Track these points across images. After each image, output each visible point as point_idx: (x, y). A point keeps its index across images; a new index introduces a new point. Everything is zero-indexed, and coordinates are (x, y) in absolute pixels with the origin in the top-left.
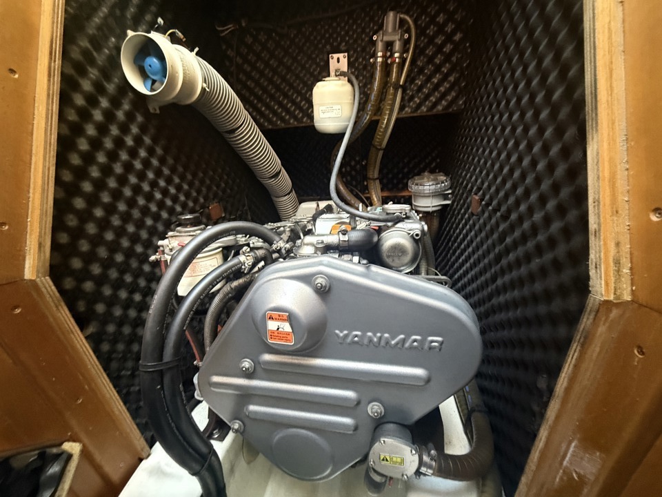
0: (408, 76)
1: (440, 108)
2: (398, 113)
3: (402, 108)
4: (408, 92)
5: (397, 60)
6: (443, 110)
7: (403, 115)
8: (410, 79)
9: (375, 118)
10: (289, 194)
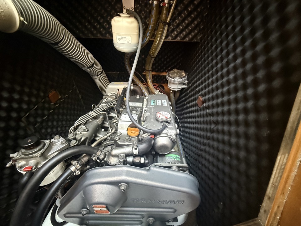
0: (172, 16)
1: (187, 39)
2: (165, 39)
3: (167, 37)
4: (171, 26)
5: (166, 5)
6: (189, 40)
7: (167, 40)
8: (173, 19)
9: (151, 39)
10: (101, 74)
